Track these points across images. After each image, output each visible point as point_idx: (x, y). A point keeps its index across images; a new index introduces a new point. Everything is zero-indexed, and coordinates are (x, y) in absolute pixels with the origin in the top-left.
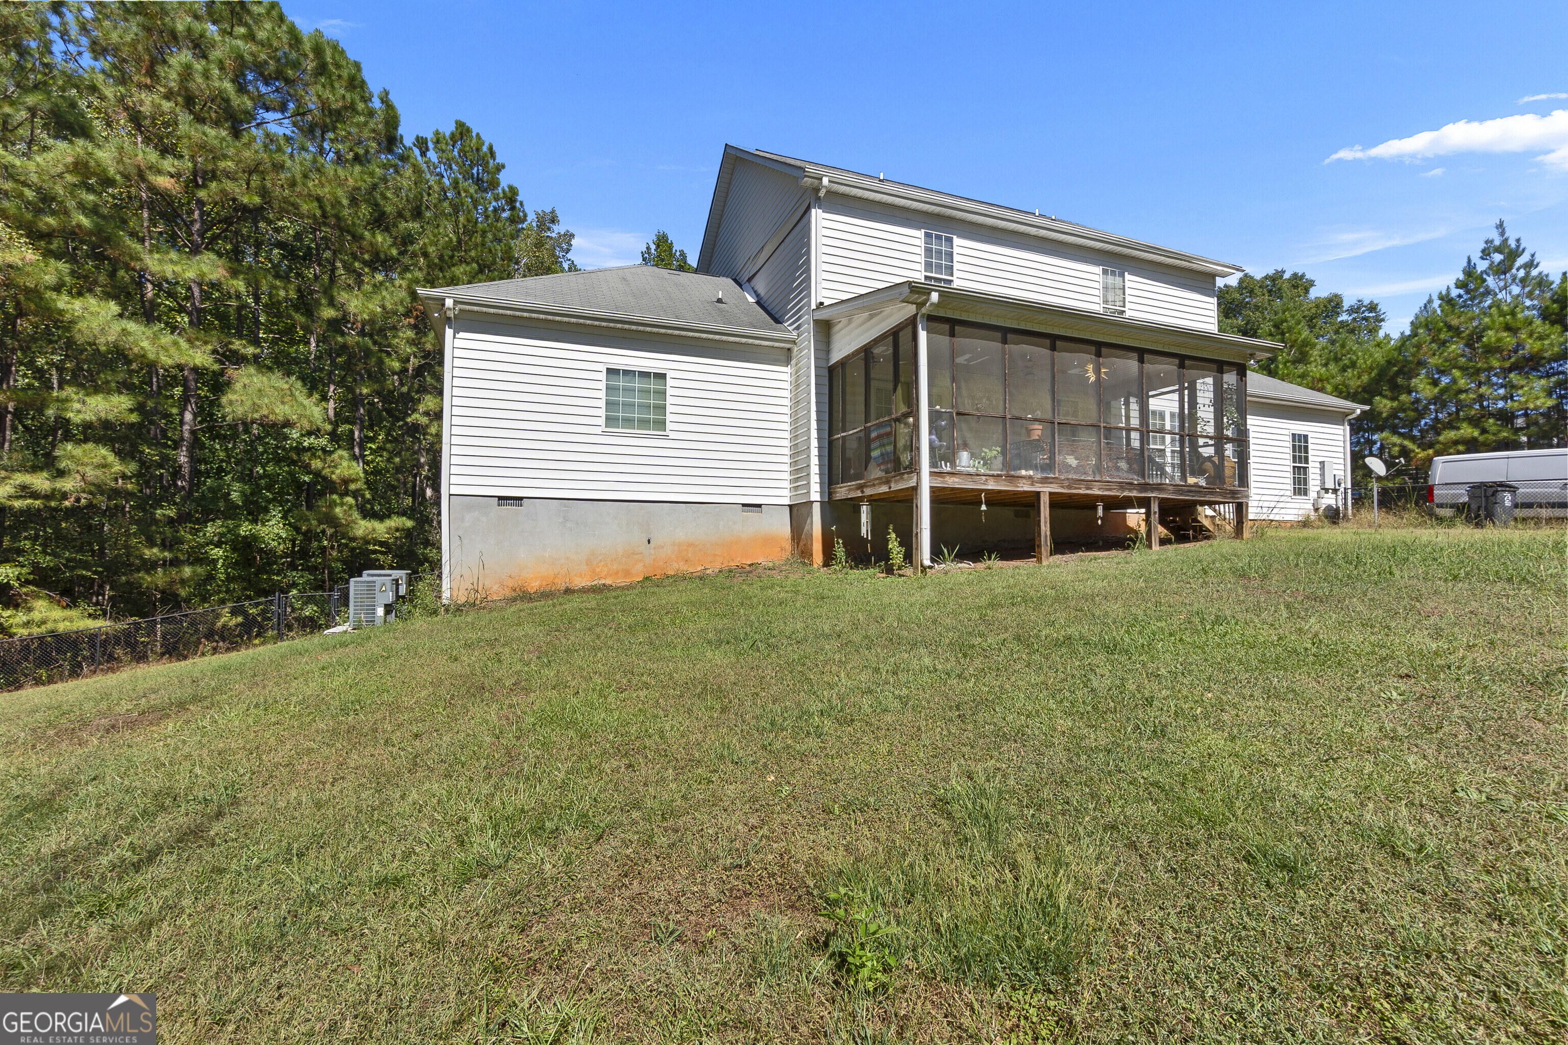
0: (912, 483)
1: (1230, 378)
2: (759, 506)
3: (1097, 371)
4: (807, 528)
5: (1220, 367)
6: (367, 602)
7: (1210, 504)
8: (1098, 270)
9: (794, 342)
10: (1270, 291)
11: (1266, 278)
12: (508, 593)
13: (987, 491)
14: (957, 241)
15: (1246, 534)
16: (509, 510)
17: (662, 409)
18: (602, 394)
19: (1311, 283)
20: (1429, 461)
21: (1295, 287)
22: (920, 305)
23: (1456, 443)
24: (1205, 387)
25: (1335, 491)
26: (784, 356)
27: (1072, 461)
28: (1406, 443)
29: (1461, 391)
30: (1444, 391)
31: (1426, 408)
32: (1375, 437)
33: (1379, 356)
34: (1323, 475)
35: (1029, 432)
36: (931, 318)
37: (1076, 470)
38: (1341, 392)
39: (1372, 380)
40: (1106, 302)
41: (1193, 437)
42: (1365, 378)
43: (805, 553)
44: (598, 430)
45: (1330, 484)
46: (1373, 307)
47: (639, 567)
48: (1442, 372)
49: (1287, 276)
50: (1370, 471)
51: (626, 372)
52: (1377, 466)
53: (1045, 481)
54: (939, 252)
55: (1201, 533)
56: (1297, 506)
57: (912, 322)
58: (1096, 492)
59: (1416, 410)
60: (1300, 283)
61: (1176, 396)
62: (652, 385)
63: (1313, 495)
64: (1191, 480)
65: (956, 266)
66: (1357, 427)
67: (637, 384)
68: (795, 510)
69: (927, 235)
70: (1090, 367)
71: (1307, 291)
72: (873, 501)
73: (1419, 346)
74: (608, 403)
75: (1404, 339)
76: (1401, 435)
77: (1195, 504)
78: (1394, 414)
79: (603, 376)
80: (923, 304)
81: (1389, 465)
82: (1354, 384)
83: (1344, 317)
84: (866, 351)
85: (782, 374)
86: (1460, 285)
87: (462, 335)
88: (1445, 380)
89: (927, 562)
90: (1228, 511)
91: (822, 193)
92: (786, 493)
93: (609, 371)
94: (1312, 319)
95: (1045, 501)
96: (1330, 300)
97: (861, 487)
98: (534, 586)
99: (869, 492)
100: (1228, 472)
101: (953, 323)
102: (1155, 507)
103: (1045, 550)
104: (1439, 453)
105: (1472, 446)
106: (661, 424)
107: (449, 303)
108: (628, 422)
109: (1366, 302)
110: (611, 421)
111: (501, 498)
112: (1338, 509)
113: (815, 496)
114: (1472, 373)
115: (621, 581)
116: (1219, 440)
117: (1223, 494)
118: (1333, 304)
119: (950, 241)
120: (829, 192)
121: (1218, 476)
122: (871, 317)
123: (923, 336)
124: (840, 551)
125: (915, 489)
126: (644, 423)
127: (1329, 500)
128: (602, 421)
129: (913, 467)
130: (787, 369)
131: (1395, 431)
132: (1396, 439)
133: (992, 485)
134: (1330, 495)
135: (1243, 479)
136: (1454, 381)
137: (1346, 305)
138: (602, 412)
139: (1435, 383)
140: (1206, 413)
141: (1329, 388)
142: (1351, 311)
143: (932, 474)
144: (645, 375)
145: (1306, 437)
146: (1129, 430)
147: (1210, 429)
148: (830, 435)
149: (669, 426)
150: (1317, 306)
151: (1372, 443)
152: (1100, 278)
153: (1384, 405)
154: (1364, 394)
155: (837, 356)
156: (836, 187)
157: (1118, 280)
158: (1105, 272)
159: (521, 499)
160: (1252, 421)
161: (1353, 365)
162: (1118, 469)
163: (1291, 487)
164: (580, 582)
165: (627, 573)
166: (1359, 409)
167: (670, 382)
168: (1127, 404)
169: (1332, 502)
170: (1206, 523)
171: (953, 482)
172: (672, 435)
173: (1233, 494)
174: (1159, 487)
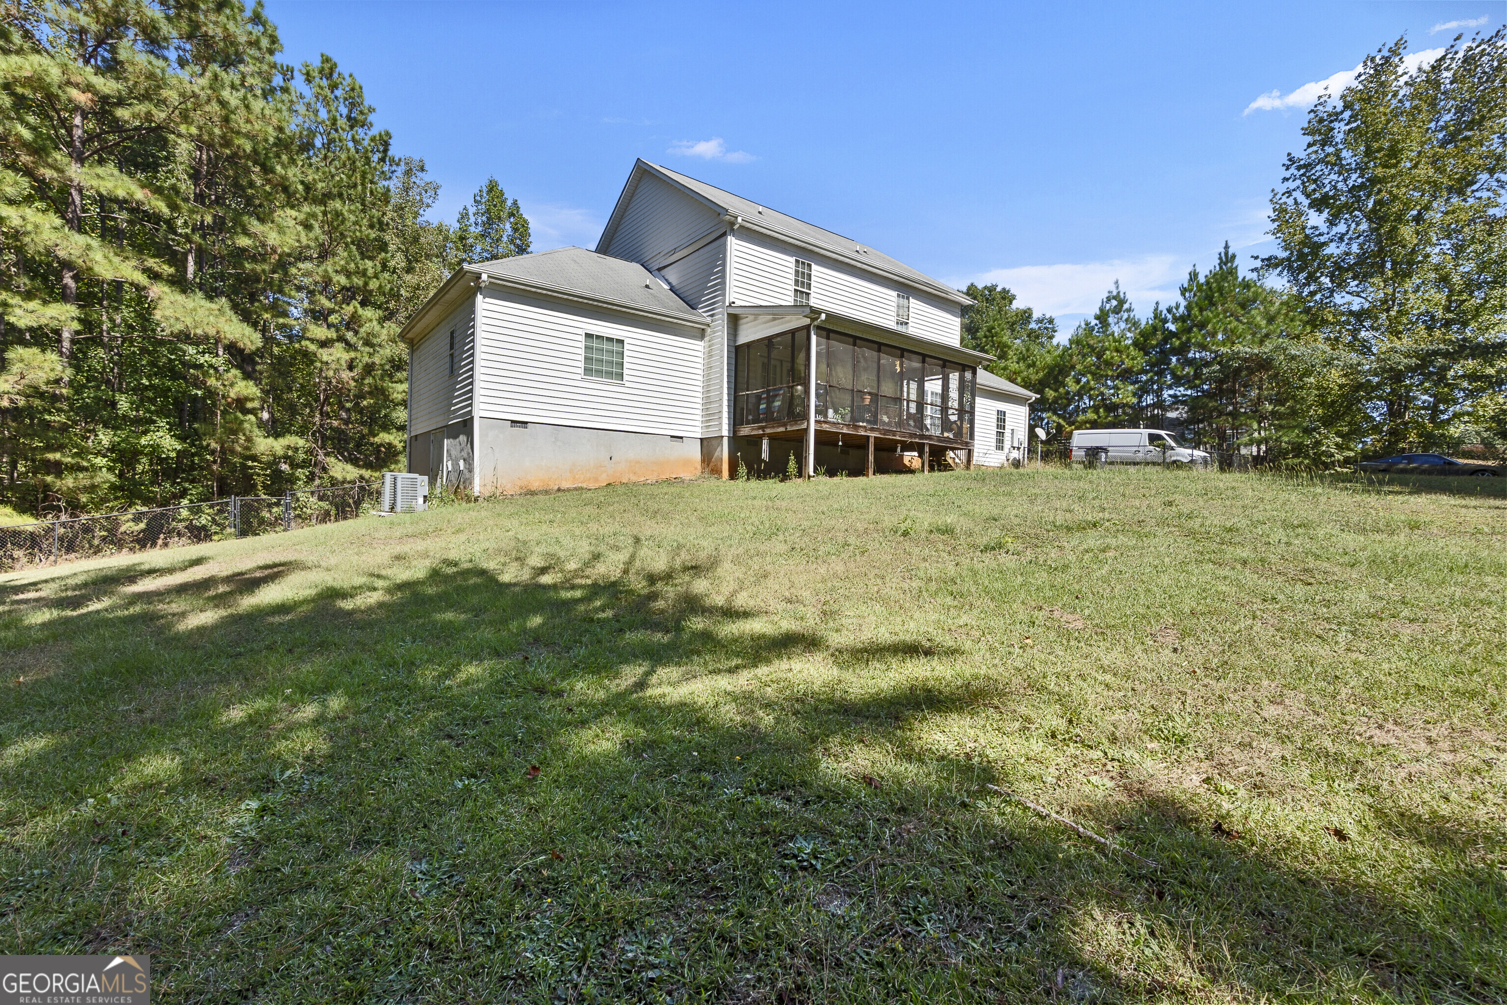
0: (804, 426)
1: (968, 375)
2: (681, 438)
3: (901, 366)
4: (717, 454)
5: (963, 368)
6: (411, 493)
7: (953, 449)
8: (895, 294)
9: (708, 325)
10: (987, 299)
11: (985, 288)
13: (843, 434)
14: (814, 267)
15: (972, 467)
16: (518, 430)
17: (621, 365)
18: (582, 351)
19: (1014, 297)
20: (1071, 433)
21: (1004, 298)
22: (813, 320)
23: (1086, 422)
24: (954, 378)
25: (1019, 448)
26: (700, 334)
27: (885, 419)
28: (1061, 421)
29: (1091, 389)
30: (1083, 387)
31: (1073, 398)
32: (1044, 415)
33: (1049, 359)
34: (1012, 438)
35: (863, 399)
36: (819, 328)
37: (889, 424)
38: (1027, 385)
39: (1045, 375)
40: (898, 315)
41: (947, 408)
42: (1041, 374)
43: (716, 471)
44: (579, 377)
45: (1016, 445)
46: (1051, 321)
47: (604, 476)
48: (1084, 375)
49: (999, 289)
50: (1037, 437)
51: (598, 337)
52: (1041, 433)
53: (872, 430)
54: (803, 273)
55: (947, 467)
57: (807, 328)
58: (898, 438)
59: (1067, 399)
60: (1007, 297)
61: (940, 382)
62: (616, 348)
63: (1006, 450)
64: (946, 434)
65: (813, 284)
66: (1033, 408)
67: (606, 346)
68: (705, 443)
69: (797, 261)
70: (898, 363)
71: (1011, 303)
72: (772, 438)
73: (1071, 356)
74: (586, 358)
75: (1066, 350)
76: (1059, 416)
77: (946, 449)
78: (1056, 400)
79: (582, 338)
80: (817, 319)
81: (1048, 433)
82: (1034, 377)
83: (1033, 326)
84: (769, 342)
85: (698, 346)
86: (1097, 317)
87: (487, 300)
88: (1084, 380)
89: (812, 474)
90: (962, 454)
91: (736, 227)
92: (699, 430)
93: (587, 335)
94: (1013, 324)
95: (872, 441)
96: (1025, 312)
97: (763, 428)
98: (535, 486)
99: (768, 431)
100: (964, 431)
101: (829, 331)
102: (927, 449)
103: (871, 471)
104: (1077, 428)
105: (1094, 425)
106: (621, 376)
107: (484, 277)
108: (599, 373)
109: (1048, 316)
110: (588, 371)
111: (513, 422)
113: (725, 433)
114: (1097, 377)
115: (592, 486)
116: (961, 411)
117: (961, 444)
118: (1026, 315)
119: (809, 266)
120: (741, 226)
121: (959, 434)
122: (774, 319)
123: (814, 338)
124: (743, 470)
125: (806, 430)
126: (609, 375)
127: (1015, 454)
128: (581, 371)
129: (805, 417)
130: (702, 343)
131: (1055, 413)
132: (1055, 418)
133: (845, 431)
134: (1016, 451)
135: (972, 436)
136: (1088, 381)
137: (1036, 315)
138: (582, 365)
139: (1078, 381)
140: (954, 394)
141: (1019, 380)
142: (1040, 321)
143: (816, 421)
144: (610, 340)
145: (1005, 413)
146: (908, 401)
147: (956, 405)
148: (735, 392)
149: (625, 377)
150: (1017, 315)
151: (1042, 419)
152: (895, 299)
153: (1050, 394)
154: (1038, 387)
155: (742, 339)
156: (745, 224)
157: (906, 301)
158: (898, 296)
159: (526, 423)
160: (979, 401)
161: (1033, 365)
162: (909, 425)
163: (994, 444)
164: (566, 485)
165: (596, 480)
166: (1034, 396)
167: (626, 346)
168: (908, 384)
169: (1017, 456)
170: (950, 461)
171: (826, 427)
172: (628, 384)
173: (967, 443)
174: (929, 437)
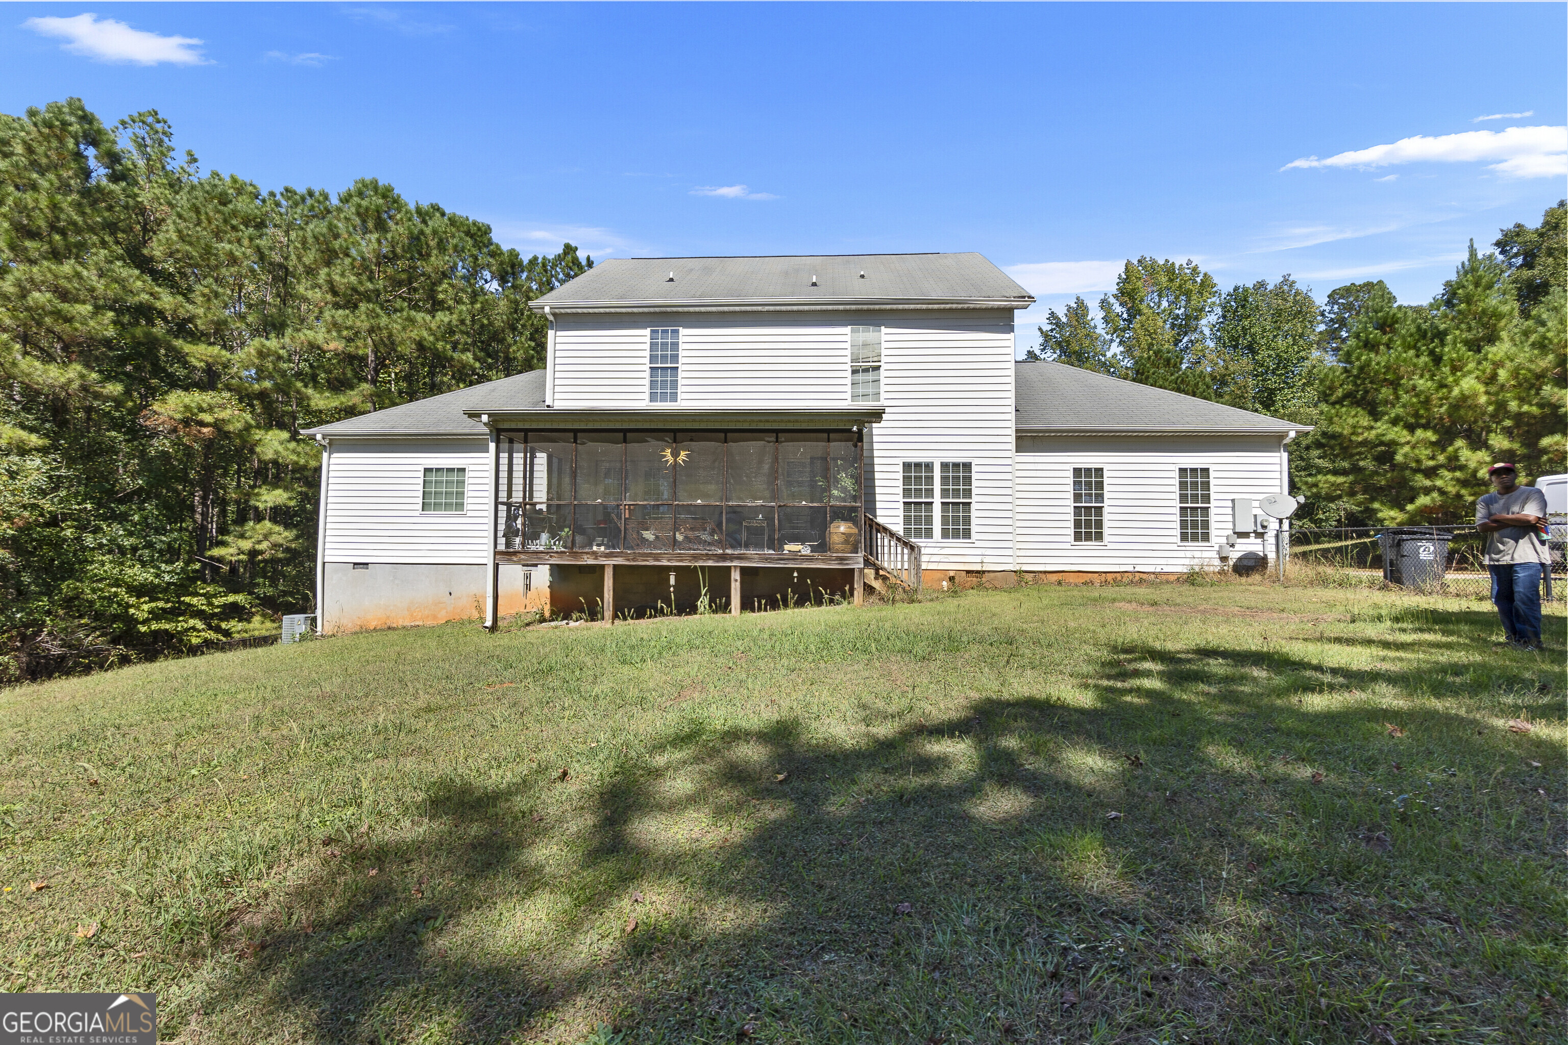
8: (847, 329)
12: (357, 629)
14: (683, 331)
16: (360, 571)
17: (461, 494)
18: (420, 487)
25: (1259, 535)
34: (1235, 516)
36: (504, 431)
40: (856, 360)
44: (417, 513)
45: (1246, 527)
47: (443, 613)
51: (438, 470)
53: (607, 556)
54: (665, 345)
56: (1189, 554)
58: (665, 563)
62: (456, 477)
63: (1218, 540)
65: (681, 354)
67: (445, 477)
69: (654, 332)
74: (424, 493)
79: (421, 474)
87: (335, 455)
93: (426, 470)
95: (609, 571)
101: (526, 431)
102: (736, 575)
106: (461, 506)
107: (319, 437)
108: (437, 506)
110: (425, 506)
111: (355, 564)
112: (1265, 558)
115: (430, 623)
117: (826, 561)
126: (448, 506)
127: (1248, 546)
128: (420, 507)
133: (555, 561)
134: (1250, 540)
138: (420, 501)
144: (451, 470)
145: (1207, 470)
149: (465, 507)
152: (848, 337)
156: (559, 311)
157: (873, 334)
158: (856, 330)
159: (368, 563)
163: (1178, 532)
164: (401, 623)
165: (435, 617)
167: (467, 474)
169: (1254, 549)
171: (519, 559)
172: (468, 514)
173: (842, 560)
174: (740, 557)
